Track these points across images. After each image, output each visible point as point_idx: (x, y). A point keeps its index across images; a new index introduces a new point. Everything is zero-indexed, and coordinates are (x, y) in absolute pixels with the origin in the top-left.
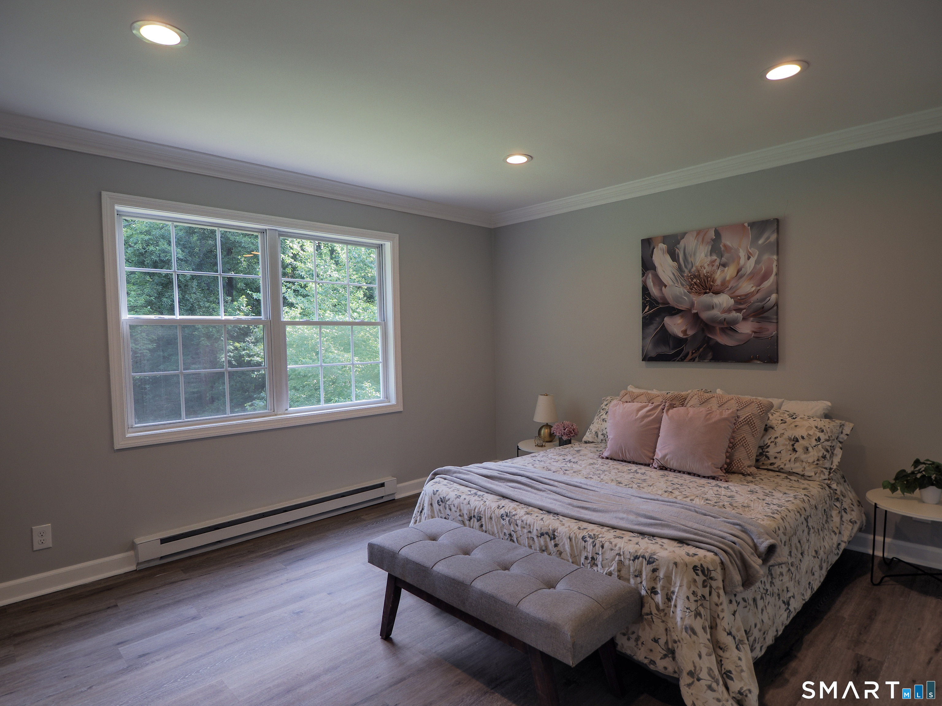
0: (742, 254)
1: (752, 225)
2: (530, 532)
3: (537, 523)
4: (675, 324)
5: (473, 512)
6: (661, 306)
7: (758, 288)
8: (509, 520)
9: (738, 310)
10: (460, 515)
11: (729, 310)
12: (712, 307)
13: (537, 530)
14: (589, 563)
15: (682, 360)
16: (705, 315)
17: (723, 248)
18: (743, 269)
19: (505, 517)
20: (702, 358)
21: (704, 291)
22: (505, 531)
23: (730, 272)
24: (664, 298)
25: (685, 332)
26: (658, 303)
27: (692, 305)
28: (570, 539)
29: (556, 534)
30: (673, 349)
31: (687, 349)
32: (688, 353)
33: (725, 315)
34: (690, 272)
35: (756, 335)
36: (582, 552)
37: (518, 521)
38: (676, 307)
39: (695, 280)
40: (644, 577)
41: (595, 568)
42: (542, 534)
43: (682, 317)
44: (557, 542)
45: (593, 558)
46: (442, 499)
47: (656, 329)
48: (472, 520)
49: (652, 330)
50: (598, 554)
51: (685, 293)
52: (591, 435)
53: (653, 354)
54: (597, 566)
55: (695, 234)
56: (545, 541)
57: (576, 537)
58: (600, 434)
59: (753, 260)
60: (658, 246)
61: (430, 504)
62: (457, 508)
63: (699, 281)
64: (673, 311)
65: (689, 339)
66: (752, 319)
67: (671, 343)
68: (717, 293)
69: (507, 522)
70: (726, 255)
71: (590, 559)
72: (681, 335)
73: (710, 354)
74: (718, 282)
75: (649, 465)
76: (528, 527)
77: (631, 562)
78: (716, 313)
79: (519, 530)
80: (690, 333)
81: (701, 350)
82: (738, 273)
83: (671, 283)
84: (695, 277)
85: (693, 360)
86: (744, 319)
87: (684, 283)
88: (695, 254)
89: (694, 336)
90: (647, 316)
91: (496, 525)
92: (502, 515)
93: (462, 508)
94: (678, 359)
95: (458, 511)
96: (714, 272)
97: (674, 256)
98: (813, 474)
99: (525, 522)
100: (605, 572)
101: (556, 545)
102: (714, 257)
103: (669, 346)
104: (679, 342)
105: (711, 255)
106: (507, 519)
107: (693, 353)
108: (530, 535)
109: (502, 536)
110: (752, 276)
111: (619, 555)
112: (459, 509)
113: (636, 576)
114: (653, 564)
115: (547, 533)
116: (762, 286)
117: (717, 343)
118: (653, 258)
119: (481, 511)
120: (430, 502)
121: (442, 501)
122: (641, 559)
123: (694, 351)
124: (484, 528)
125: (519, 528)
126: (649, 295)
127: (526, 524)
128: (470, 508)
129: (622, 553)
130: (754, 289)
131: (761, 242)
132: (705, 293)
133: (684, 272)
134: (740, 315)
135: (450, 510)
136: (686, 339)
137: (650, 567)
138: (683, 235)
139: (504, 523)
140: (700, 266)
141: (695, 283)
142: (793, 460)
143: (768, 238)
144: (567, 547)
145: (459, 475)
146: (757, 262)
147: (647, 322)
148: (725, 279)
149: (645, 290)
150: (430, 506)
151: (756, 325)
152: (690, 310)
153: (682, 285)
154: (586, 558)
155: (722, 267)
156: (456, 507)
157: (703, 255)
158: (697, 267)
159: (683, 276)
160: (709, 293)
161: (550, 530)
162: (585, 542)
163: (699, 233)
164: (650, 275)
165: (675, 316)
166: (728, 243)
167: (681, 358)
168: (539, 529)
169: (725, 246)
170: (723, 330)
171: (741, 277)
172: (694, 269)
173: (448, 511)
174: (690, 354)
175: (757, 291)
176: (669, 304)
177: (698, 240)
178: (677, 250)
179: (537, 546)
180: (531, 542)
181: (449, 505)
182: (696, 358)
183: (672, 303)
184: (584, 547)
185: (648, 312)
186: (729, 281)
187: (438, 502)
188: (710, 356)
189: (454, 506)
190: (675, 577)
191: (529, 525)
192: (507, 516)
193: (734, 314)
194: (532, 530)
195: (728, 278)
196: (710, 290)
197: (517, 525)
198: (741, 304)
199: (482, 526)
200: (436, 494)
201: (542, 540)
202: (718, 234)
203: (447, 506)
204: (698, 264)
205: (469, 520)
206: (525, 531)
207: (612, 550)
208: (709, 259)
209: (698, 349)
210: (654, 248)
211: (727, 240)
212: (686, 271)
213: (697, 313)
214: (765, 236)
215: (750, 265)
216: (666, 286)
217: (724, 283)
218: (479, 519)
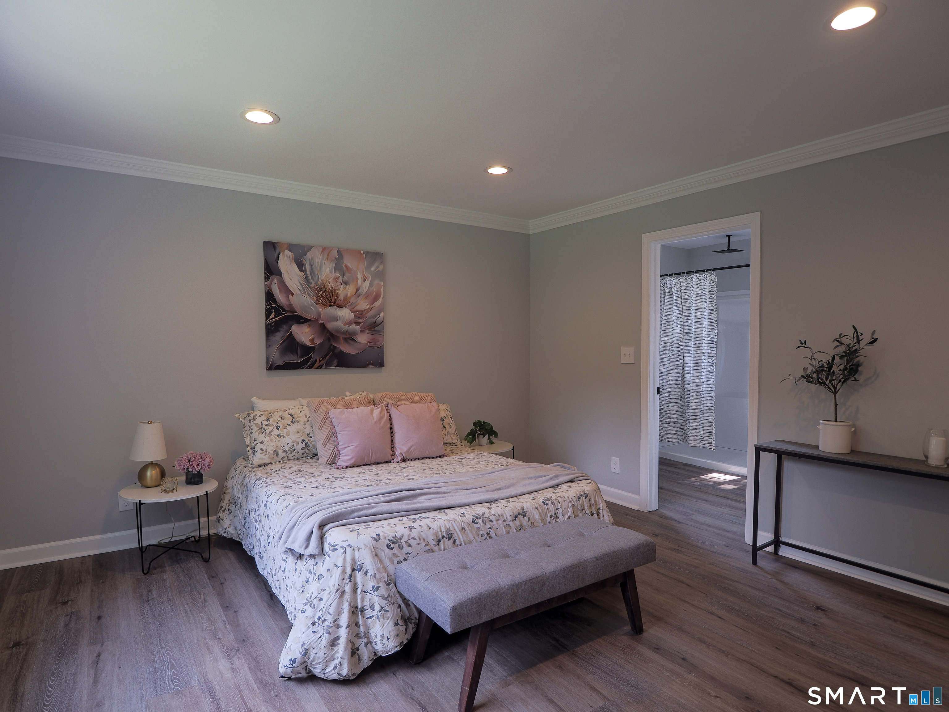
0: (360, 276)
1: (367, 253)
2: (504, 521)
3: (506, 511)
4: (302, 333)
5: (440, 533)
6: (287, 314)
7: (372, 306)
8: (482, 520)
9: (358, 323)
10: (426, 545)
11: (350, 323)
12: (337, 319)
13: (510, 515)
14: (553, 519)
15: (310, 367)
16: (330, 326)
17: (344, 268)
18: (360, 289)
19: (477, 520)
20: (328, 365)
21: (330, 304)
22: (481, 532)
23: (350, 290)
24: (291, 306)
25: (312, 340)
26: (284, 310)
27: (319, 315)
28: (537, 508)
29: (525, 510)
30: (301, 357)
31: (315, 356)
32: (316, 361)
33: (347, 327)
34: (316, 284)
35: (371, 345)
36: (547, 514)
37: (490, 517)
38: (303, 316)
39: (321, 293)
40: (586, 507)
41: (558, 520)
42: (516, 517)
43: (309, 326)
44: (528, 517)
45: (555, 514)
46: (391, 540)
47: (283, 337)
48: (441, 543)
49: (279, 338)
50: (558, 509)
51: (311, 303)
52: (267, 456)
53: (280, 363)
54: (559, 518)
55: (321, 250)
56: (520, 521)
57: (540, 505)
58: (280, 452)
59: (367, 283)
60: (284, 252)
61: (374, 555)
62: (420, 539)
63: (324, 294)
64: (300, 320)
65: (316, 347)
66: (367, 331)
67: (299, 351)
68: (340, 307)
69: (482, 523)
70: (347, 275)
71: (554, 515)
72: (309, 344)
73: (336, 361)
74: (341, 297)
75: (390, 462)
76: (501, 517)
77: (578, 502)
78: (339, 324)
79: (494, 524)
80: (318, 341)
81: (328, 357)
82: (356, 292)
83: (298, 292)
84: (321, 289)
85: (320, 367)
86: (362, 331)
87: (311, 294)
88: (321, 268)
89: (321, 345)
90: (273, 323)
91: (471, 532)
92: (473, 520)
93: (424, 536)
94: (306, 367)
95: (422, 541)
96: (337, 288)
97: (301, 266)
98: (457, 441)
99: (497, 515)
100: (566, 518)
101: (529, 519)
102: (338, 275)
103: (297, 354)
104: (307, 350)
105: (335, 272)
106: (480, 521)
107: (320, 361)
108: (505, 523)
109: (479, 539)
110: (367, 296)
111: (570, 501)
112: (422, 539)
113: (582, 510)
114: (588, 497)
115: (519, 514)
116: (374, 305)
117: (341, 351)
118: (279, 264)
119: (450, 528)
120: (374, 553)
121: (393, 543)
122: (581, 497)
123: (321, 359)
124: (457, 542)
125: (494, 522)
126: (275, 301)
127: (499, 515)
128: (435, 531)
129: (571, 500)
130: (368, 306)
131: (373, 269)
132: (331, 306)
133: (311, 283)
134: (358, 328)
135: (410, 546)
136: (314, 347)
137: (587, 499)
138: (310, 248)
139: (479, 526)
140: (325, 280)
141: (321, 295)
142: (446, 434)
143: (377, 267)
144: (537, 517)
145: (356, 514)
146: (371, 285)
147: (271, 330)
148: (347, 295)
149: (269, 296)
150: (376, 558)
151: (371, 336)
152: (316, 320)
153: (309, 295)
154: (551, 516)
155: (345, 285)
156: (417, 538)
157: (328, 270)
158: (322, 281)
159: (310, 287)
160: (333, 306)
161: (520, 510)
162: (547, 505)
163: (324, 249)
164: (276, 281)
165: (302, 325)
166: (349, 265)
167: (309, 366)
168: (511, 514)
169: (346, 266)
170: (346, 340)
171: (359, 295)
172: (320, 282)
173: (407, 549)
174: (318, 361)
175: (370, 308)
176: (296, 312)
177: (323, 256)
178: (303, 260)
179: (514, 529)
180: (508, 529)
181: (406, 542)
182: (323, 365)
183: (300, 313)
184: (548, 509)
185: (274, 318)
186: (350, 298)
187: (388, 547)
188: (335, 362)
189: (415, 539)
190: (598, 499)
191: (502, 515)
192: (477, 518)
193: (354, 327)
194: (506, 519)
195: (349, 295)
196: (334, 303)
197: (491, 521)
198: (359, 318)
199: (455, 541)
200: (380, 539)
201: (517, 522)
202: (340, 253)
203: (404, 544)
204: (323, 277)
205: (438, 544)
206: (500, 522)
207: (565, 501)
208: (333, 275)
209: (325, 356)
210: (279, 254)
211: (348, 262)
212: (313, 283)
213: (323, 323)
214: (376, 265)
215: (365, 287)
216: (293, 294)
217: (346, 299)
218: (450, 536)
